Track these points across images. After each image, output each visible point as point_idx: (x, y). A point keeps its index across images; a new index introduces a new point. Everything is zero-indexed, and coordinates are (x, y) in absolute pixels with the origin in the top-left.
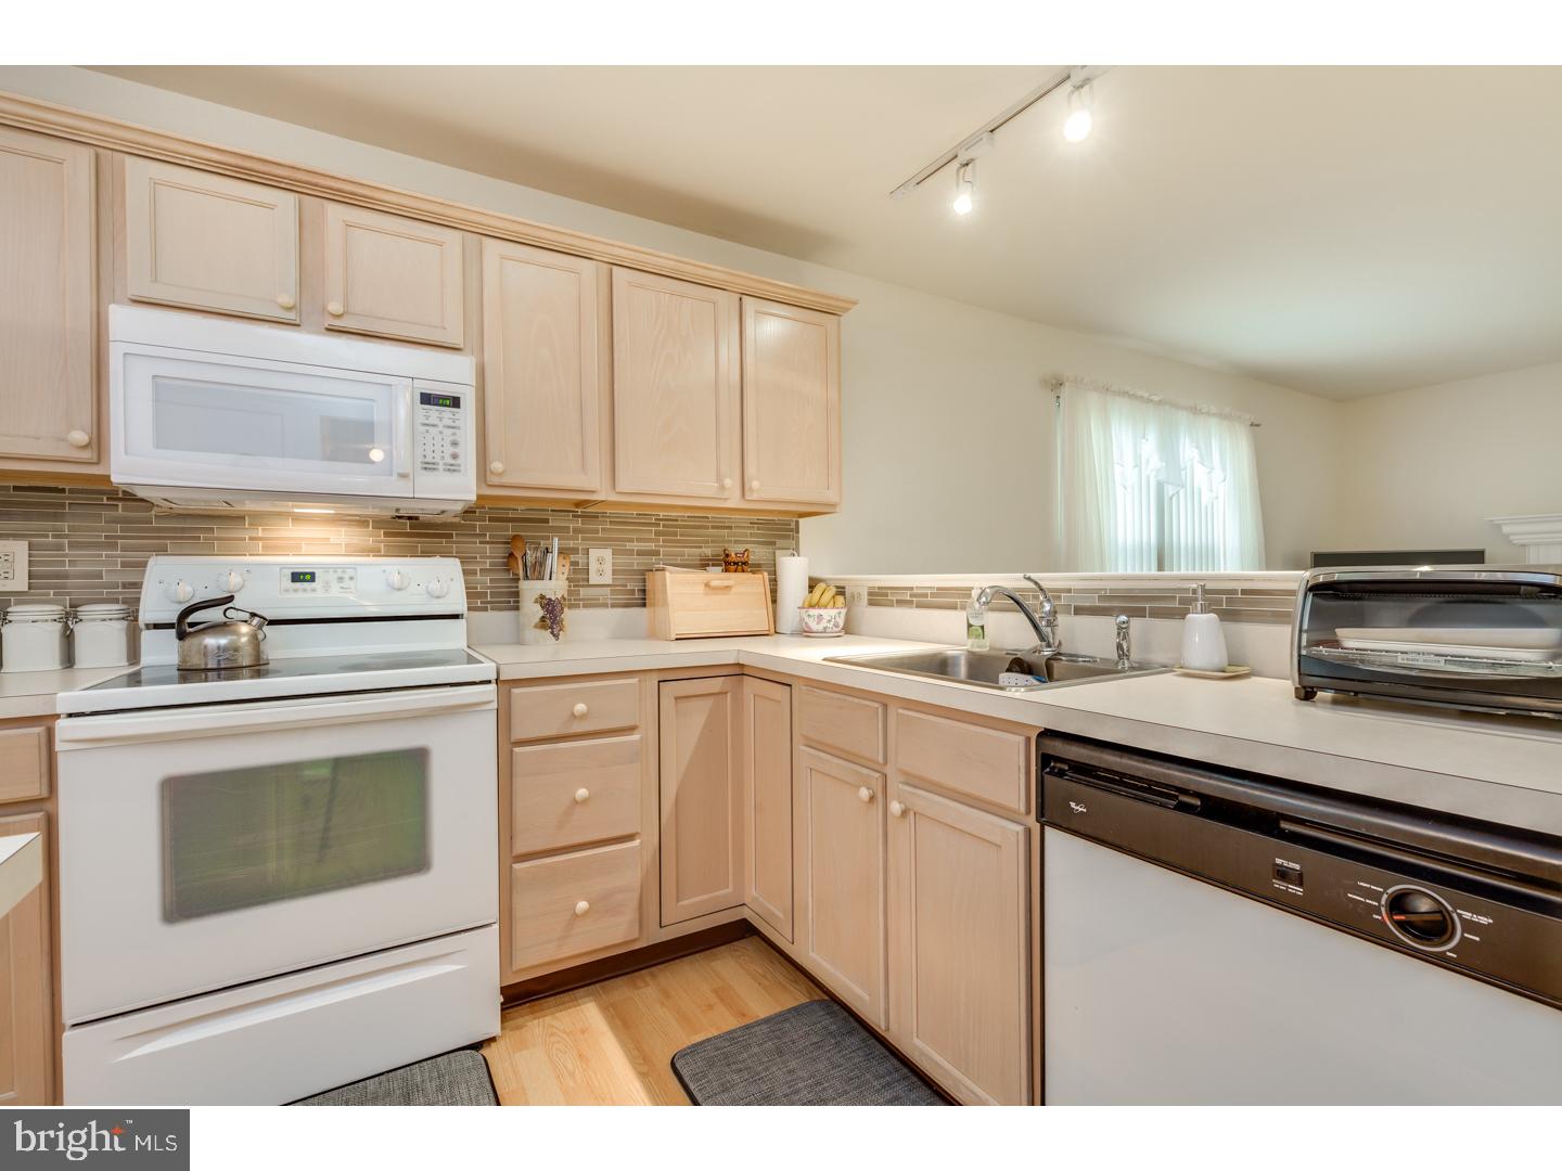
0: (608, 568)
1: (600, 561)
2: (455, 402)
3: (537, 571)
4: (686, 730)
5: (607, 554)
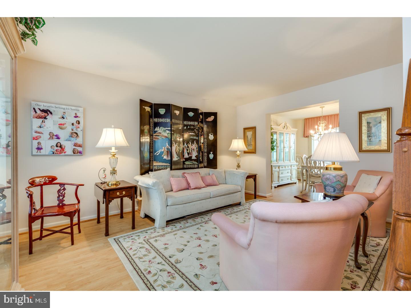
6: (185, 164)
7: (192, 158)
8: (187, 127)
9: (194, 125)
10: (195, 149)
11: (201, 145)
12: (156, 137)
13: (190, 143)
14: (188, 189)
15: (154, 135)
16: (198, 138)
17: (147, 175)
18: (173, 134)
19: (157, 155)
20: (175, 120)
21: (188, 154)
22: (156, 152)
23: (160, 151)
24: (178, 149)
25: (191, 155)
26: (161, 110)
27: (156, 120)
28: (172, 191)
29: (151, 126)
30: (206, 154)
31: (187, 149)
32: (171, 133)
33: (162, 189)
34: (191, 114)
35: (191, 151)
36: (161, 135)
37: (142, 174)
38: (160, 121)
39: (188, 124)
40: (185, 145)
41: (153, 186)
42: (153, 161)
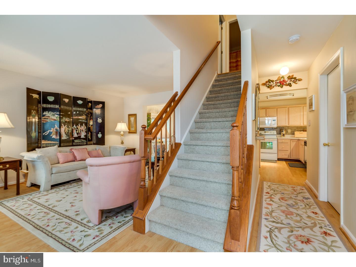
0: (290, 131)
1: (289, 131)
2: (275, 120)
3: (282, 132)
4: (293, 144)
5: (290, 130)
6: (74, 142)
7: (81, 137)
8: (76, 112)
9: (83, 111)
10: (84, 130)
11: (90, 127)
12: (45, 120)
13: (79, 125)
14: (74, 161)
15: (42, 118)
16: (87, 122)
17: (34, 151)
18: (62, 118)
19: (46, 134)
20: (64, 106)
21: (78, 134)
22: (45, 132)
23: (49, 131)
24: (67, 130)
25: (80, 134)
26: (50, 98)
27: (45, 106)
28: (59, 163)
29: (39, 110)
30: (95, 134)
31: (76, 130)
32: (60, 117)
33: (47, 161)
34: (80, 102)
35: (80, 131)
36: (49, 118)
37: (28, 151)
38: (48, 106)
39: (77, 110)
40: (75, 126)
41: (37, 159)
42: (41, 140)
